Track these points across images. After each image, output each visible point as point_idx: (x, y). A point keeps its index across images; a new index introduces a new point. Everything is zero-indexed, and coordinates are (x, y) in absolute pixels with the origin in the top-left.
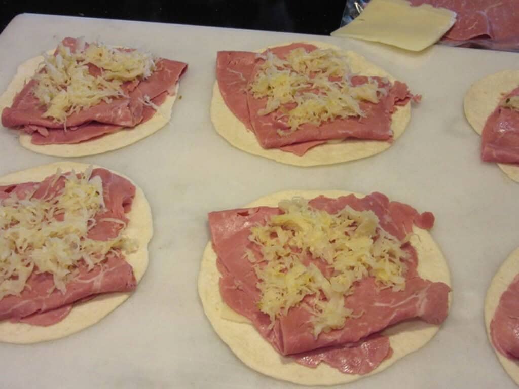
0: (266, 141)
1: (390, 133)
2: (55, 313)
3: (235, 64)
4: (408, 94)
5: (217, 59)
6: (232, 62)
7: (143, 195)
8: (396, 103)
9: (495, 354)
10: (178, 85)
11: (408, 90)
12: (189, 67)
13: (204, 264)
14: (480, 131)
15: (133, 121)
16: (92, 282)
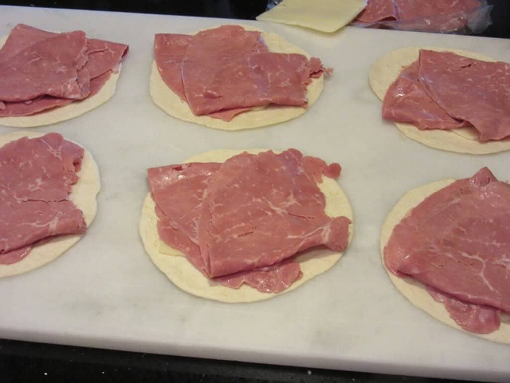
0: (198, 109)
1: (306, 100)
2: (16, 253)
3: (171, 44)
4: (321, 68)
5: (155, 41)
6: (168, 43)
7: (91, 156)
8: (311, 75)
9: (387, 273)
10: (120, 65)
11: (321, 64)
12: (130, 49)
13: (144, 211)
14: (382, 97)
15: (82, 95)
16: (49, 225)
